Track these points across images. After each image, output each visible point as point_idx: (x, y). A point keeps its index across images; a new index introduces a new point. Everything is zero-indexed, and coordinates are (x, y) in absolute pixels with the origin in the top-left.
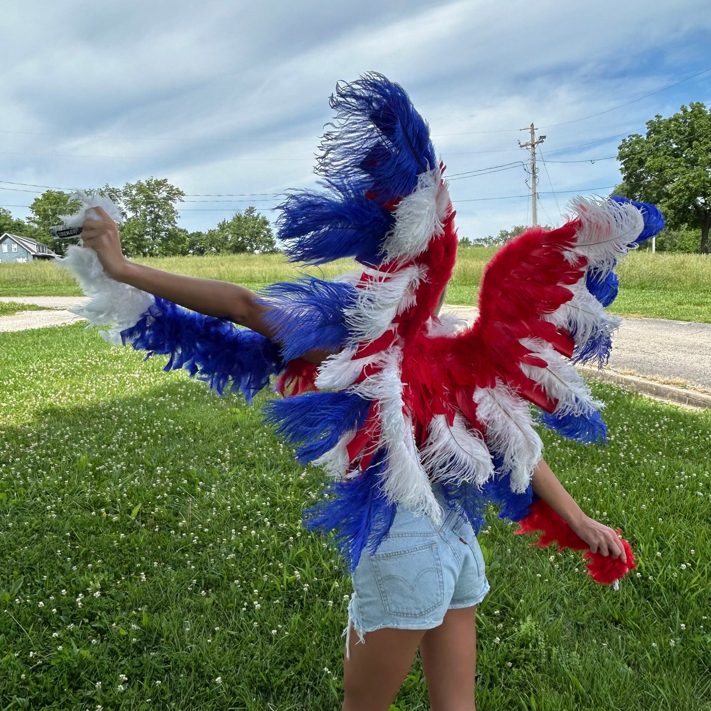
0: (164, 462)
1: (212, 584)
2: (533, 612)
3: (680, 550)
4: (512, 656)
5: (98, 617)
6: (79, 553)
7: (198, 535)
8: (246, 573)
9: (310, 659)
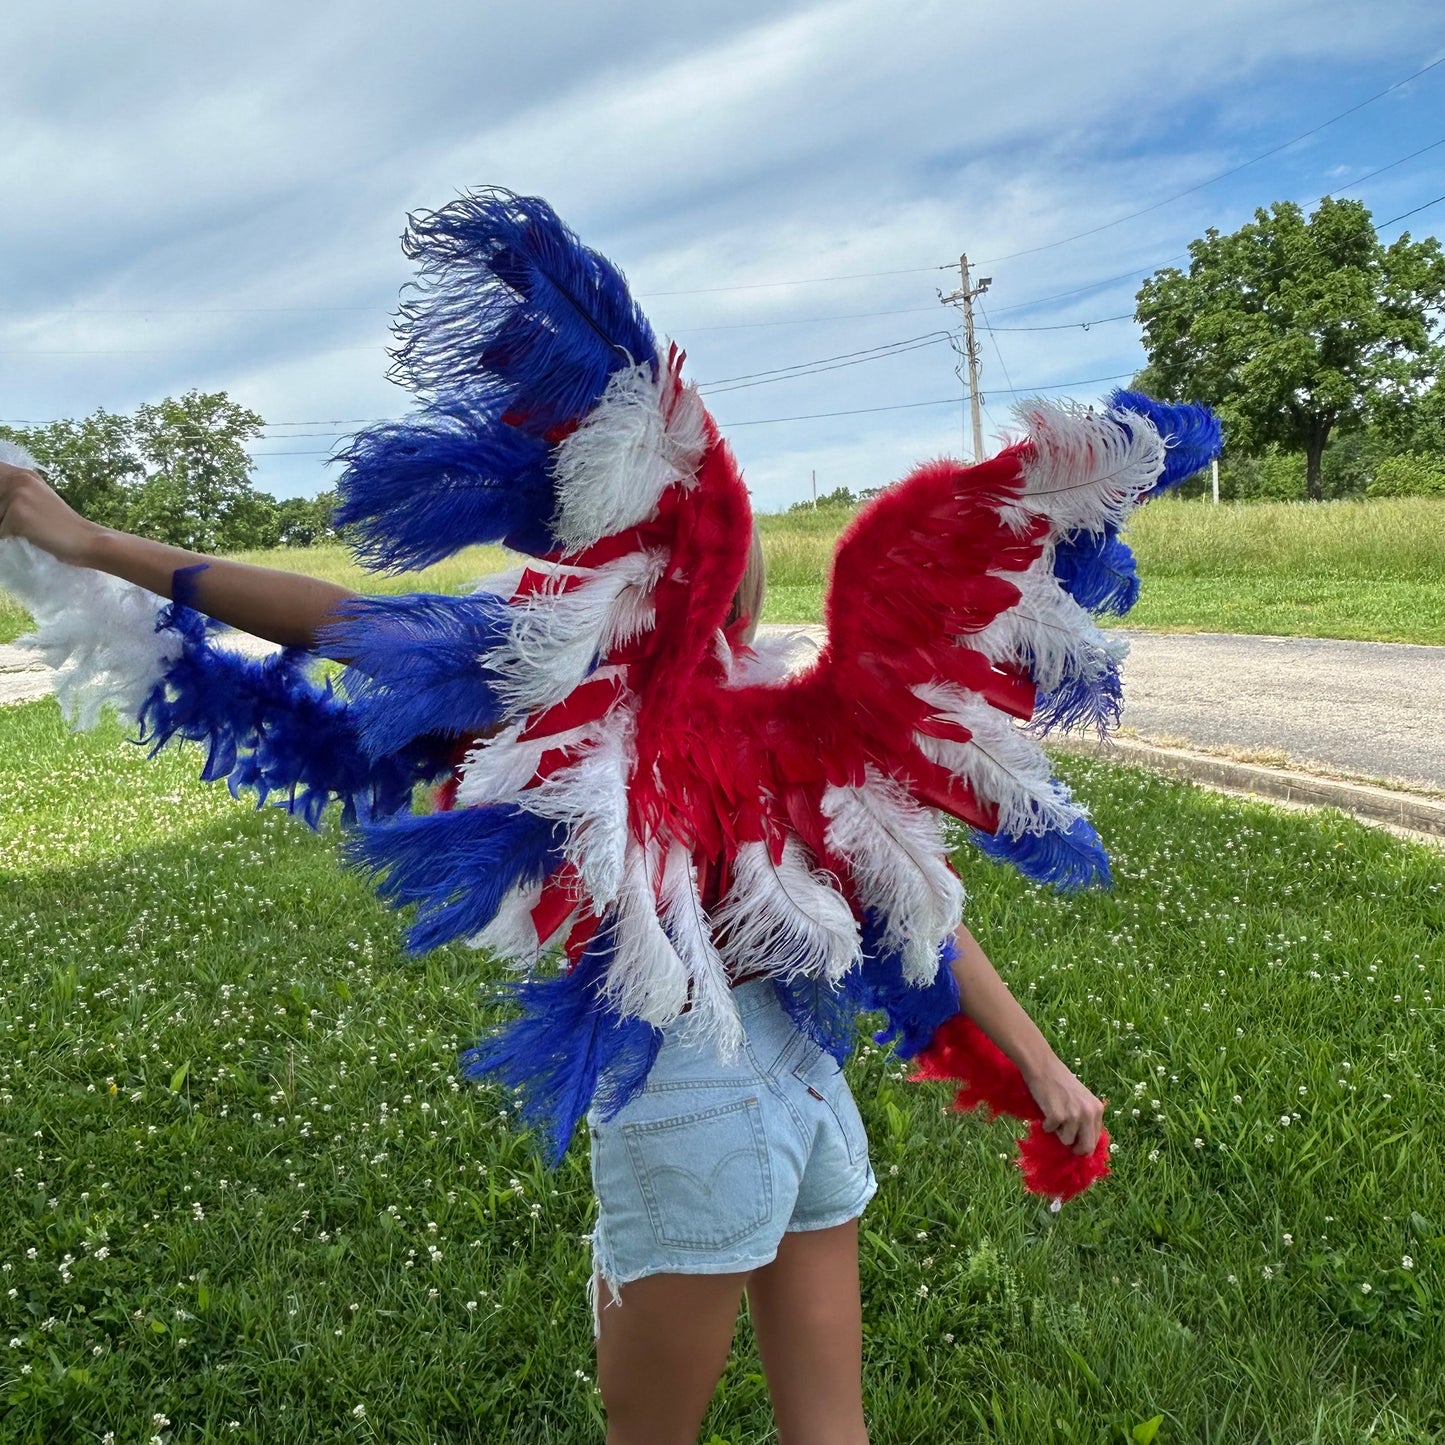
0: (237, 973)
1: (341, 1218)
2: (992, 1229)
3: (1279, 1088)
4: (953, 1322)
5: (105, 1301)
6: (63, 1170)
7: (311, 1118)
8: (411, 1190)
9: (547, 1355)
